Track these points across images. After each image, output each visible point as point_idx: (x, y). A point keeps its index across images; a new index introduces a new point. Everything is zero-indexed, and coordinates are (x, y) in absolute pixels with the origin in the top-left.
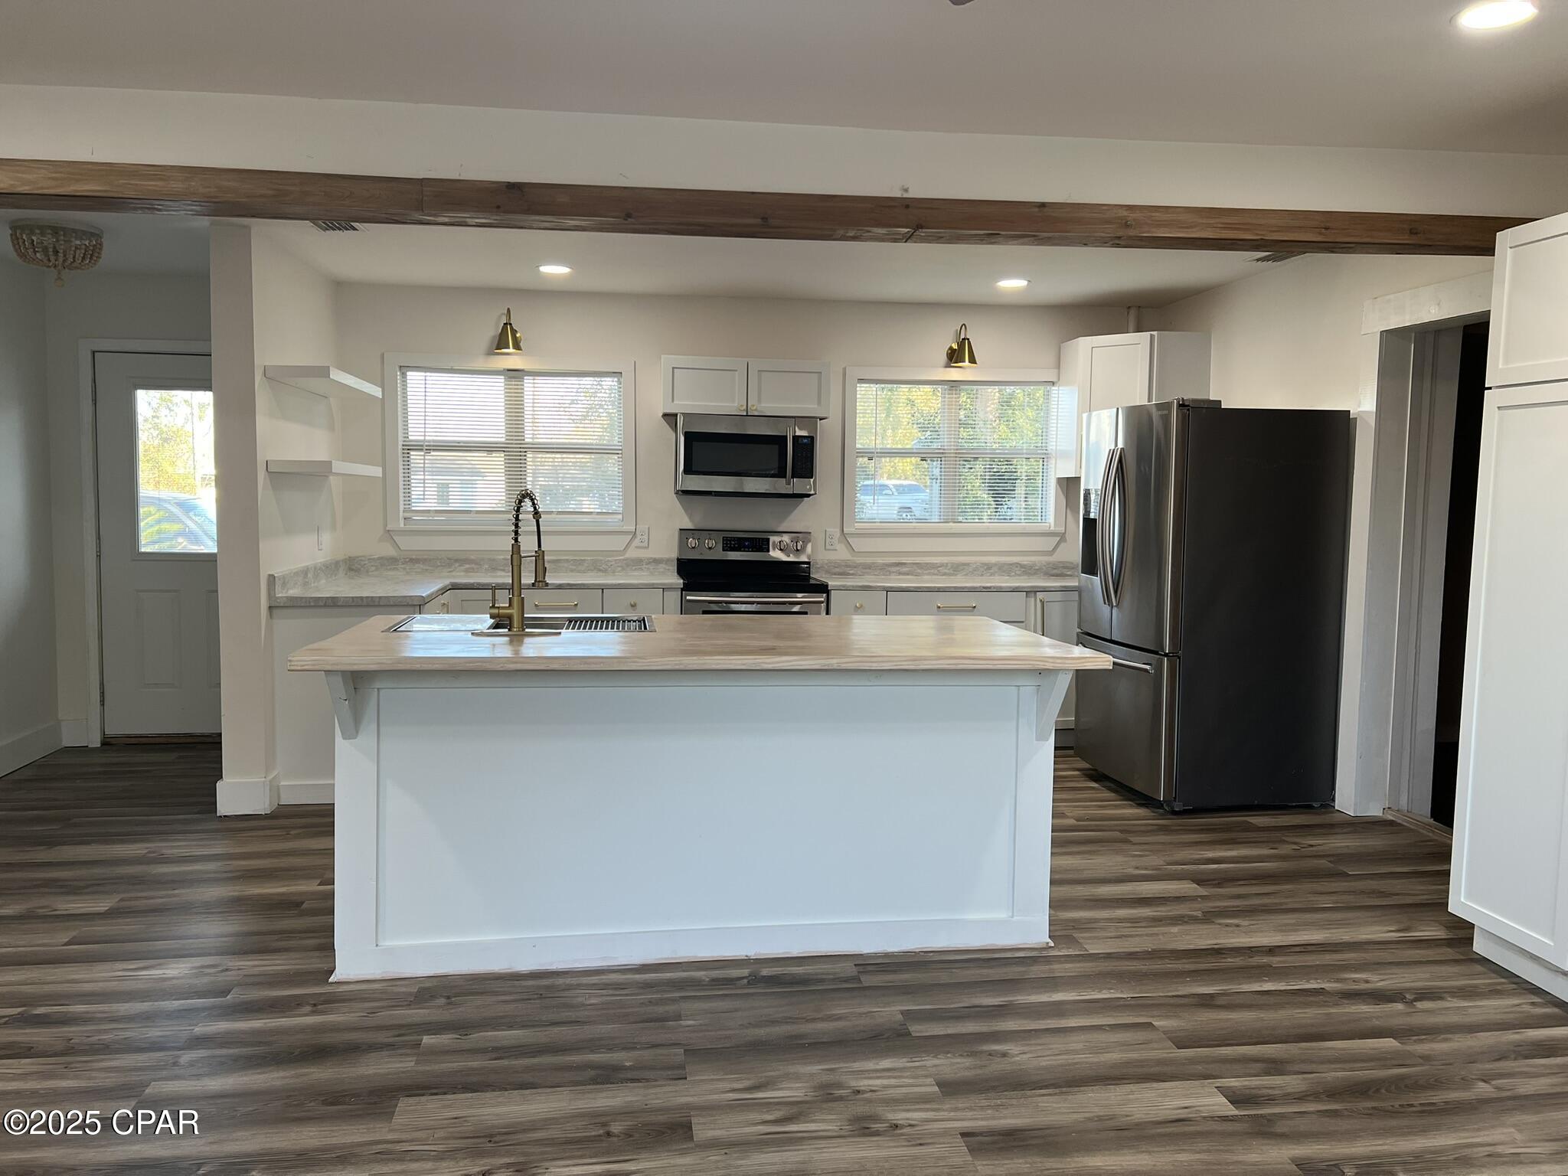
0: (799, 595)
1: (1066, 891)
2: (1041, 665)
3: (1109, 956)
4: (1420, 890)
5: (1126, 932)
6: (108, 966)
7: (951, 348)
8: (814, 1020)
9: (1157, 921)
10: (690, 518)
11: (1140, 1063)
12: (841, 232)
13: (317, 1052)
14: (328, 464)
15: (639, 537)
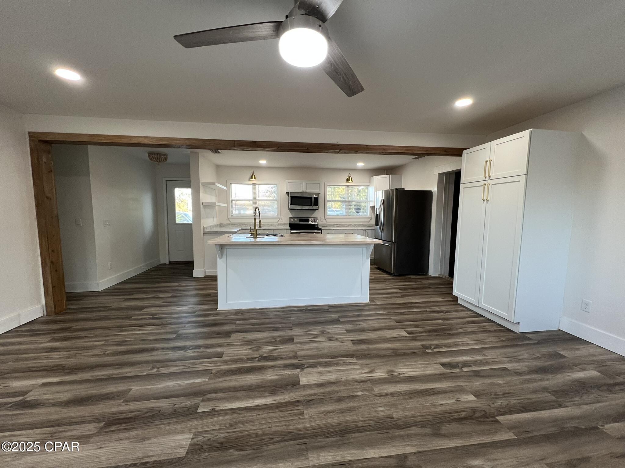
0: (315, 231)
1: (372, 291)
2: (367, 243)
3: (381, 304)
4: (447, 291)
5: (385, 300)
6: (171, 307)
7: (347, 178)
8: (319, 318)
9: (391, 297)
10: (292, 215)
11: (389, 326)
12: (324, 151)
13: (215, 325)
14: (216, 203)
15: (281, 219)
